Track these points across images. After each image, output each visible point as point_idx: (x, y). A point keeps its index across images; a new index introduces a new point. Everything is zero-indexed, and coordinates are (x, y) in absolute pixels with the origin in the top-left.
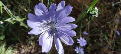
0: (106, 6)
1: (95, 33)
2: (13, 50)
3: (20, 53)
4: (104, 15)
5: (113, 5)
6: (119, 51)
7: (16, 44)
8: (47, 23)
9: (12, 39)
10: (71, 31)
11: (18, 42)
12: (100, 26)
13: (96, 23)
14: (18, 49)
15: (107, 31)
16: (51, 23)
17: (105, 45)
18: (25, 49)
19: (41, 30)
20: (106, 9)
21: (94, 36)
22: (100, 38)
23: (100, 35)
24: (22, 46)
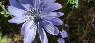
0: (83, 2)
1: (74, 25)
2: (8, 39)
3: (13, 41)
4: (81, 10)
5: (88, 2)
6: (92, 39)
7: (10, 34)
8: (31, 11)
9: (7, 30)
10: (56, 20)
11: (12, 32)
12: (78, 19)
13: (74, 16)
14: (12, 38)
15: (83, 23)
16: (35, 12)
17: (81, 34)
18: (18, 38)
19: (24, 19)
20: (83, 5)
21: (72, 27)
22: (77, 29)
23: (77, 26)
24: (15, 35)
